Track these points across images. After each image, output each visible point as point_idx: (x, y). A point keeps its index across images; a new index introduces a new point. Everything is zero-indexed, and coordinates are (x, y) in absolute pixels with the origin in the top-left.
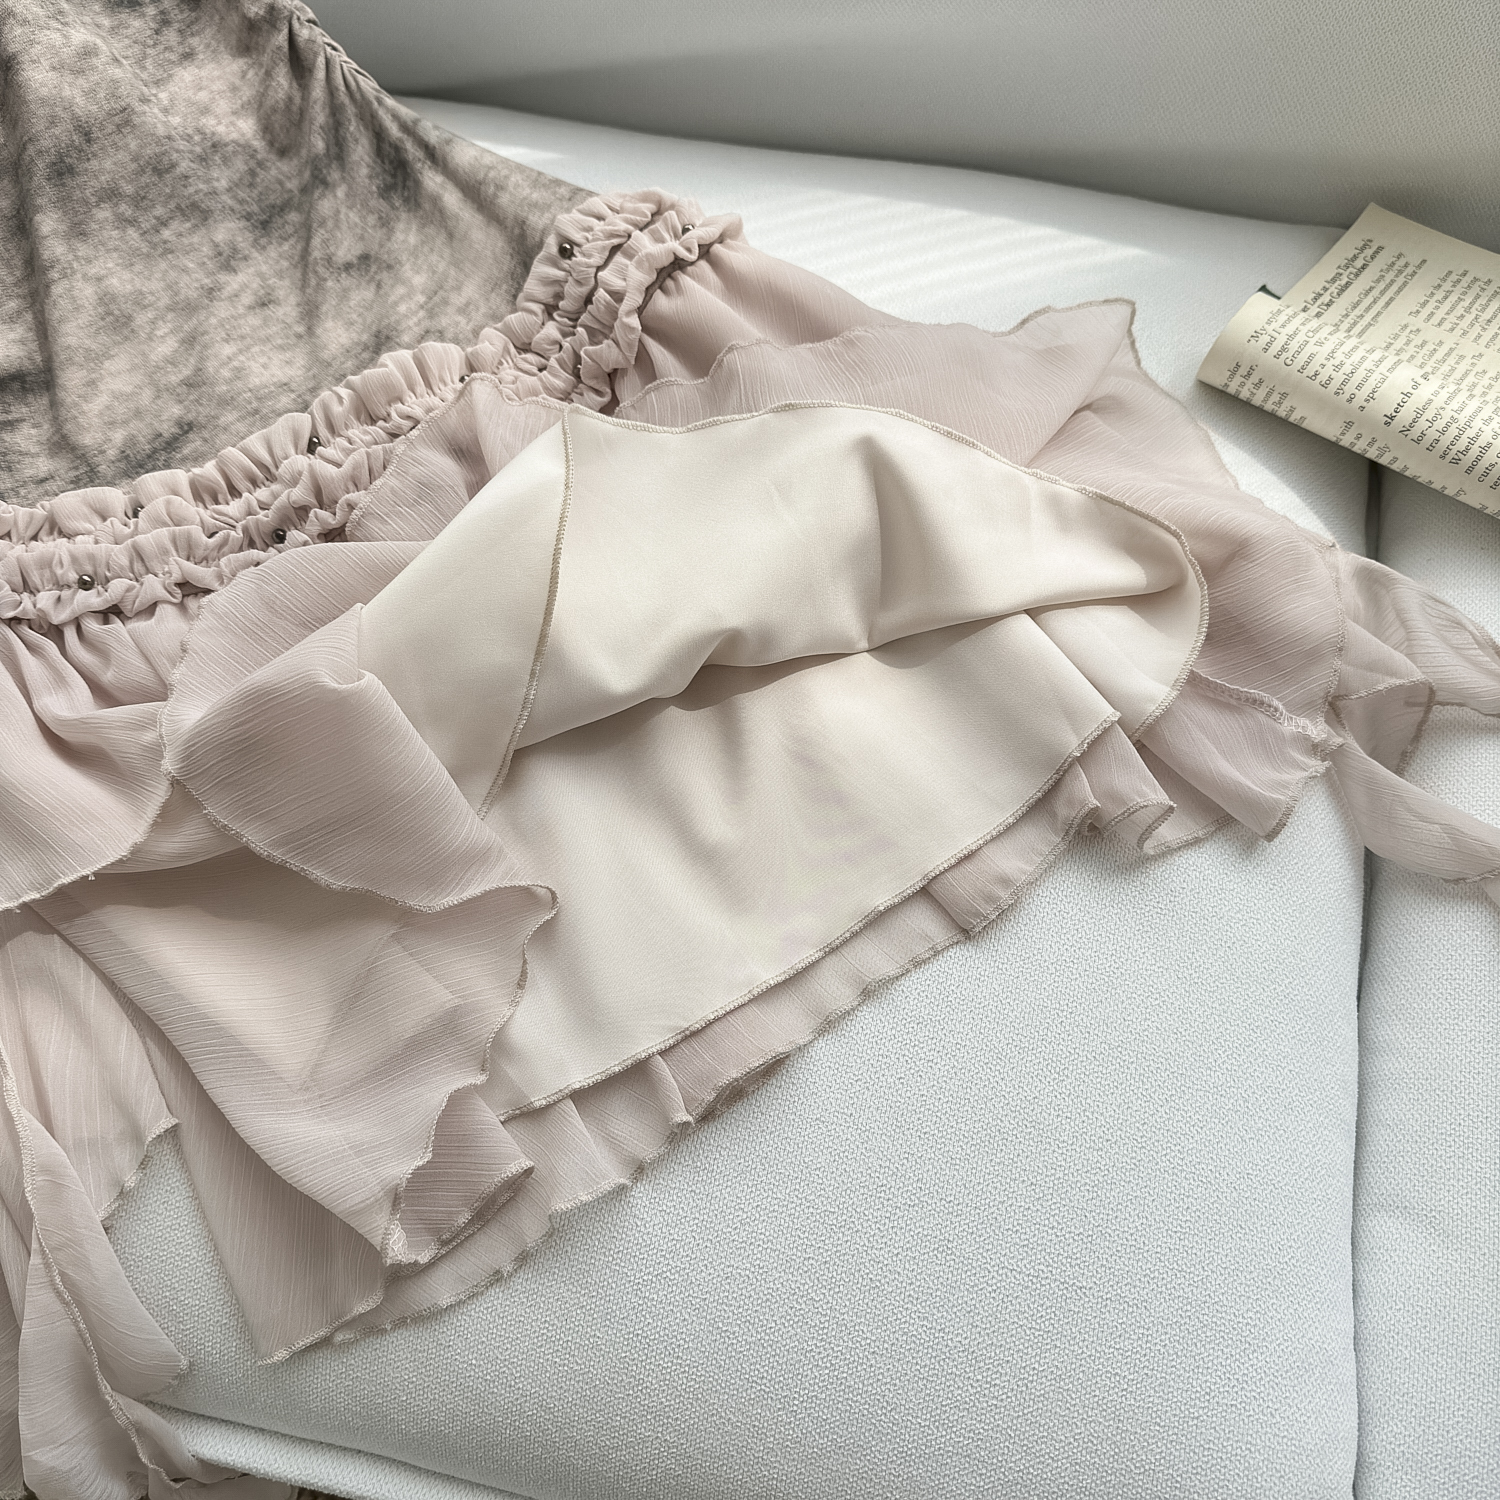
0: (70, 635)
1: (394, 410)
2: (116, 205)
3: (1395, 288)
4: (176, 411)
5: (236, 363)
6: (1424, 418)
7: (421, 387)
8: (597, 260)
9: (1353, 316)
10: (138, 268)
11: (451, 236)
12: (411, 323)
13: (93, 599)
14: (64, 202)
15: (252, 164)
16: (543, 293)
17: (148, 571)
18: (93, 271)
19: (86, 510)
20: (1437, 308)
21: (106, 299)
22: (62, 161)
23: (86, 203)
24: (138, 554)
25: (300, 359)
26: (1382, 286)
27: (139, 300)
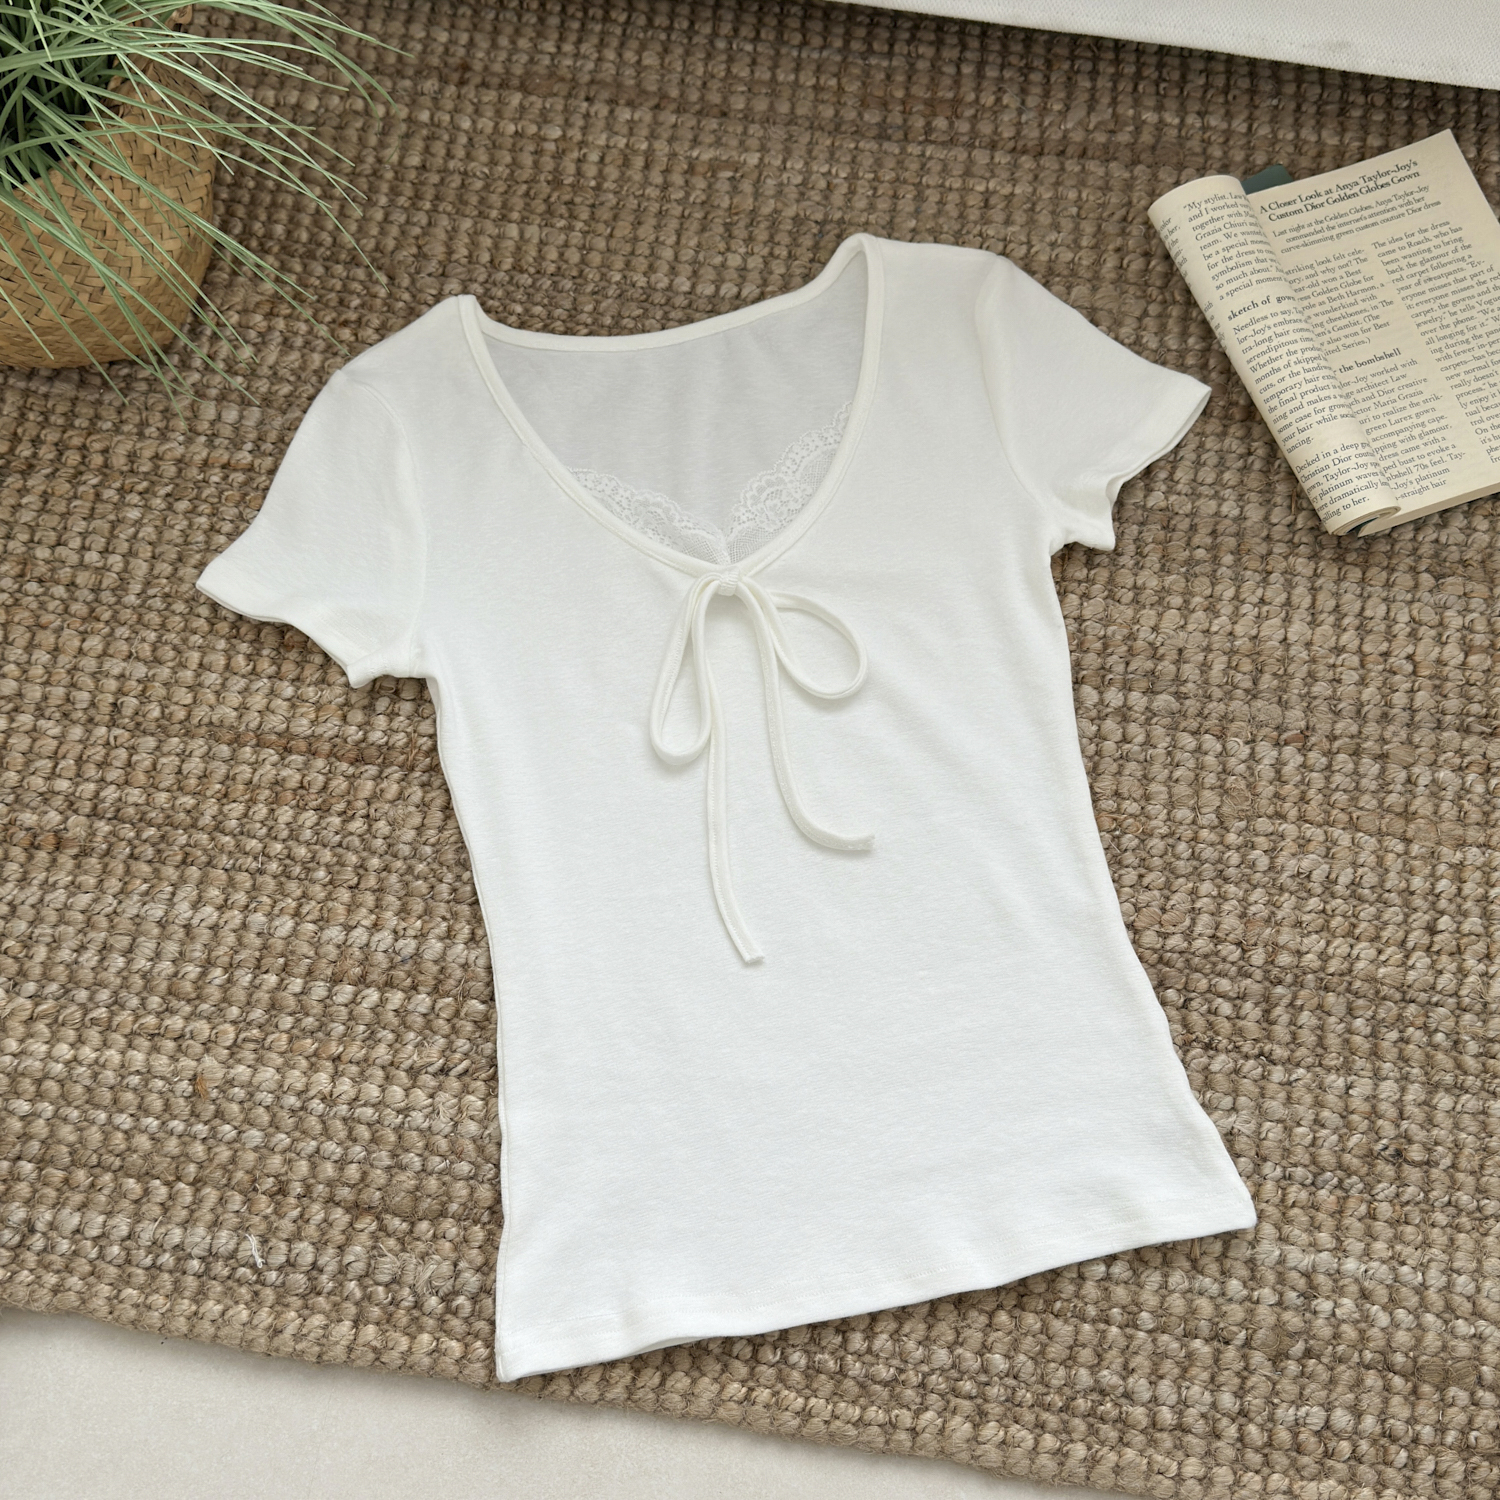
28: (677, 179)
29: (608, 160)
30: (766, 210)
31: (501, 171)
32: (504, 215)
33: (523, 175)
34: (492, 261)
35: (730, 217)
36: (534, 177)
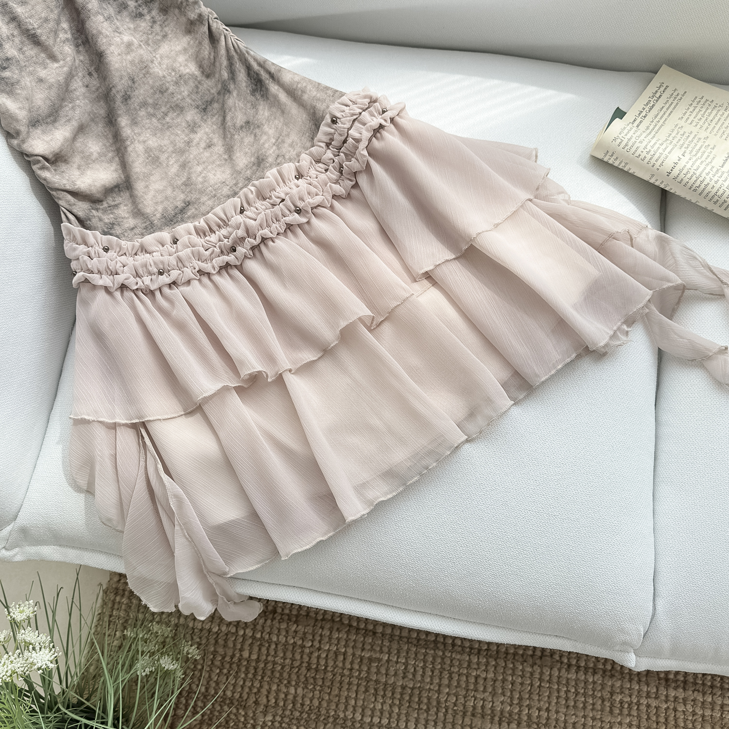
0: (158, 294)
1: (273, 194)
2: (147, 108)
3: (673, 106)
4: (182, 196)
5: (203, 175)
6: (682, 173)
7: (282, 184)
8: (348, 126)
9: (655, 121)
10: (158, 135)
11: (283, 112)
12: (271, 152)
13: (165, 279)
14: (128, 111)
15: (196, 83)
16: (326, 139)
17: (184, 266)
18: (141, 139)
19: (156, 242)
20: (690, 115)
21: (148, 150)
22: (126, 94)
23: (135, 109)
24: (180, 259)
25: (228, 171)
26: (667, 105)
27: (161, 149)
29: (329, 657)
30: (390, 682)
31: (288, 661)
32: (289, 682)
33: (296, 664)
34: (284, 705)
35: (376, 685)
36: (300, 665)
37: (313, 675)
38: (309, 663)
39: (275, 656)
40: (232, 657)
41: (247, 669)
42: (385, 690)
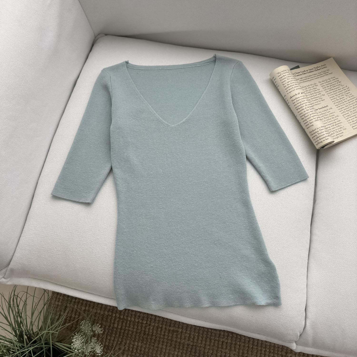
28: (166, 334)
29: (154, 328)
30: (182, 342)
31: (135, 330)
32: (135, 340)
33: (139, 331)
34: (132, 350)
35: (176, 343)
36: (141, 332)
37: (146, 337)
38: (145, 331)
39: (129, 327)
40: (109, 327)
41: (116, 332)
42: (179, 346)
